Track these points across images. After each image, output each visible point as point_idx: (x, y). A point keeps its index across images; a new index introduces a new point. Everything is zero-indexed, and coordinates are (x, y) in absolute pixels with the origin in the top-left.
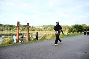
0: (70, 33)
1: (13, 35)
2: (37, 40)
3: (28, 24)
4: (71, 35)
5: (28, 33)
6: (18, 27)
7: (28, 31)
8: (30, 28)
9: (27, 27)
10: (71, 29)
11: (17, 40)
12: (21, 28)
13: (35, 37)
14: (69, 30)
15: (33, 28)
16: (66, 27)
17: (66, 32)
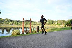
0: (67, 27)
1: (20, 28)
3: (31, 19)
5: (30, 27)
6: (24, 22)
7: (30, 25)
8: (32, 23)
9: (30, 22)
10: (68, 23)
14: (66, 24)
15: (34, 22)
16: (63, 22)
17: (63, 26)
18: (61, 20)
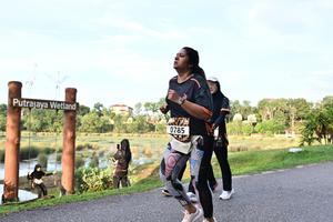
0: (316, 143)
2: (125, 185)
3: (72, 93)
4: (322, 153)
5: (68, 148)
6: (16, 110)
7: (69, 134)
8: (83, 119)
9: (66, 111)
10: (321, 118)
11: (7, 188)
12: (30, 119)
13: (109, 168)
14: (310, 128)
15: (100, 115)
16: (293, 110)
17: (293, 136)
18: (283, 100)
